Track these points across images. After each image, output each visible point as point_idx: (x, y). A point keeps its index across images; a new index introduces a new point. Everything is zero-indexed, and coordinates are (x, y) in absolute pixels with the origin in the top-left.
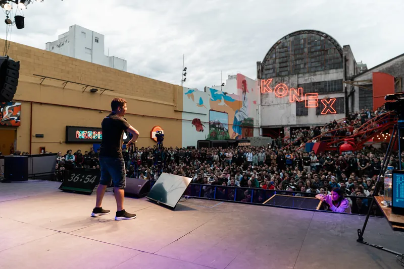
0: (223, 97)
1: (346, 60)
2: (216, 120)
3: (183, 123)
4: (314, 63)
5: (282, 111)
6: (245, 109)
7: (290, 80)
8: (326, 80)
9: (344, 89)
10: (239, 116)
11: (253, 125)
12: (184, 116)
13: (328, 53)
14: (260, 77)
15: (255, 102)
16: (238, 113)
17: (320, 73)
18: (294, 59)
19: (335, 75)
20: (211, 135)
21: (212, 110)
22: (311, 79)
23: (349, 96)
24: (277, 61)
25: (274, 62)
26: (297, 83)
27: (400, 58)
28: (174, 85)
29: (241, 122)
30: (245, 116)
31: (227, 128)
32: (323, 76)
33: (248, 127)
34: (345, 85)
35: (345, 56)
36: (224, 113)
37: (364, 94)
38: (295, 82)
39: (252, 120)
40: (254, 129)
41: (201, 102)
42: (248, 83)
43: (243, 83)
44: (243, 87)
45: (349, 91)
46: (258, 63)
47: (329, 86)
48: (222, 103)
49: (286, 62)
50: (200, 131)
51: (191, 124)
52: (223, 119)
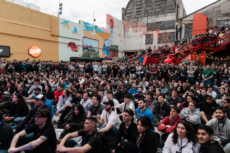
0: (95, 29)
1: (178, 7)
2: (89, 45)
3: (60, 45)
4: (158, 9)
5: (137, 41)
6: (112, 39)
7: (143, 21)
8: (165, 20)
9: (176, 26)
10: (107, 43)
11: (118, 50)
12: (60, 40)
13: (167, 2)
14: (124, 18)
15: (120, 35)
16: (107, 41)
17: (161, 15)
18: (145, 6)
19: (170, 17)
20: (84, 55)
21: (85, 37)
22: (155, 19)
23: (178, 31)
24: (135, 7)
25: (133, 9)
26: (147, 23)
27: (212, 6)
28: (51, 16)
29: (109, 47)
30: (111, 43)
31: (97, 51)
32: (163, 18)
33: (114, 51)
34: (176, 23)
35: (178, 4)
36: (96, 40)
37: (188, 30)
38: (145, 22)
39: (117, 47)
40: (119, 53)
41: (75, 31)
42: (114, 21)
43: (111, 21)
44: (111, 24)
45: (179, 28)
46: (123, 9)
47: (166, 24)
48: (94, 33)
49: (141, 8)
50: (75, 51)
51: (66, 46)
52: (94, 44)
